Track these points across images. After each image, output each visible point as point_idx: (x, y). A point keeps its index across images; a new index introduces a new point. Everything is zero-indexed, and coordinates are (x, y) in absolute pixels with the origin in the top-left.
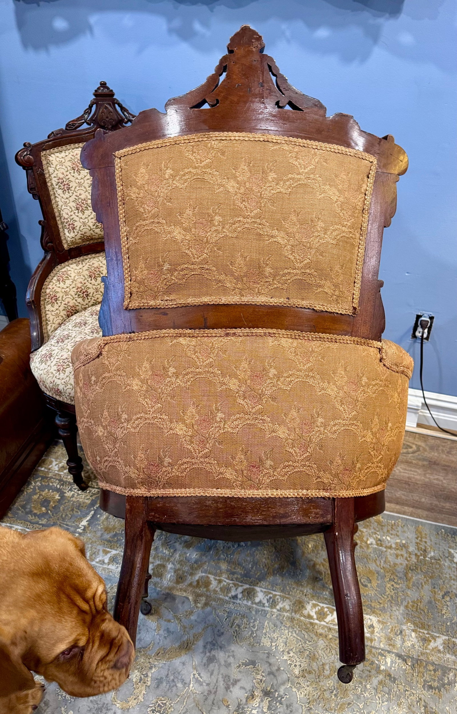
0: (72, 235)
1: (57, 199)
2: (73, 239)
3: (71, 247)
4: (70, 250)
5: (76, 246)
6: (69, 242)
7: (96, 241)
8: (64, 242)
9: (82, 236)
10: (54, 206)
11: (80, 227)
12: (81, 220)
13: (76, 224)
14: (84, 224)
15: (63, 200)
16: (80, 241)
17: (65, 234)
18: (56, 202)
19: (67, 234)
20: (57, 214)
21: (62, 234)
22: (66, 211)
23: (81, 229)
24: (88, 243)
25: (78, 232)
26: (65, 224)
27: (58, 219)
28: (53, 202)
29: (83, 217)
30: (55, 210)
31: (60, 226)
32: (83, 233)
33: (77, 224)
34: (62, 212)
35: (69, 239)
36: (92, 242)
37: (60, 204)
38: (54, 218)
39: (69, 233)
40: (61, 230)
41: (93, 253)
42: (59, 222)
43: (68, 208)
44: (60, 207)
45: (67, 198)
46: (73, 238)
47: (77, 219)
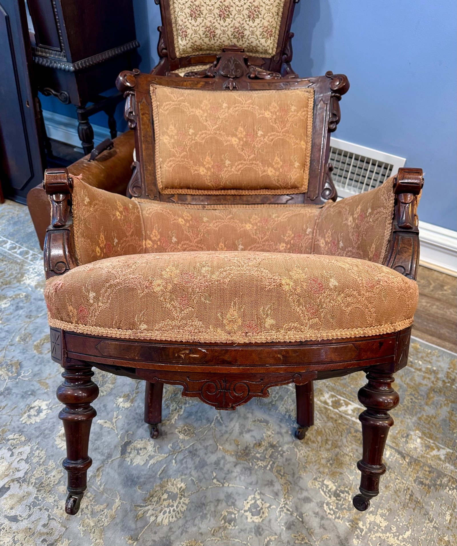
0: (184, 42)
1: (175, 5)
2: (184, 47)
3: (183, 56)
4: (181, 59)
5: (186, 55)
6: (181, 50)
7: (204, 53)
8: (177, 49)
9: (193, 45)
10: (172, 12)
11: (192, 35)
12: (193, 28)
13: (188, 31)
14: (196, 32)
15: (180, 6)
16: (191, 50)
17: (178, 42)
18: (174, 8)
19: (180, 42)
20: (173, 21)
21: (175, 42)
22: (181, 17)
23: (192, 37)
24: (197, 53)
25: (189, 40)
26: (179, 31)
27: (174, 25)
28: (172, 7)
29: (196, 24)
30: (173, 16)
31: (175, 33)
32: (194, 41)
33: (190, 32)
34: (178, 19)
35: (181, 47)
36: (201, 53)
37: (177, 10)
38: (170, 24)
39: (182, 41)
40: (175, 37)
41: (200, 65)
42: (174, 29)
43: (183, 14)
44: (176, 13)
45: (183, 4)
46: (184, 45)
47: (189, 26)
